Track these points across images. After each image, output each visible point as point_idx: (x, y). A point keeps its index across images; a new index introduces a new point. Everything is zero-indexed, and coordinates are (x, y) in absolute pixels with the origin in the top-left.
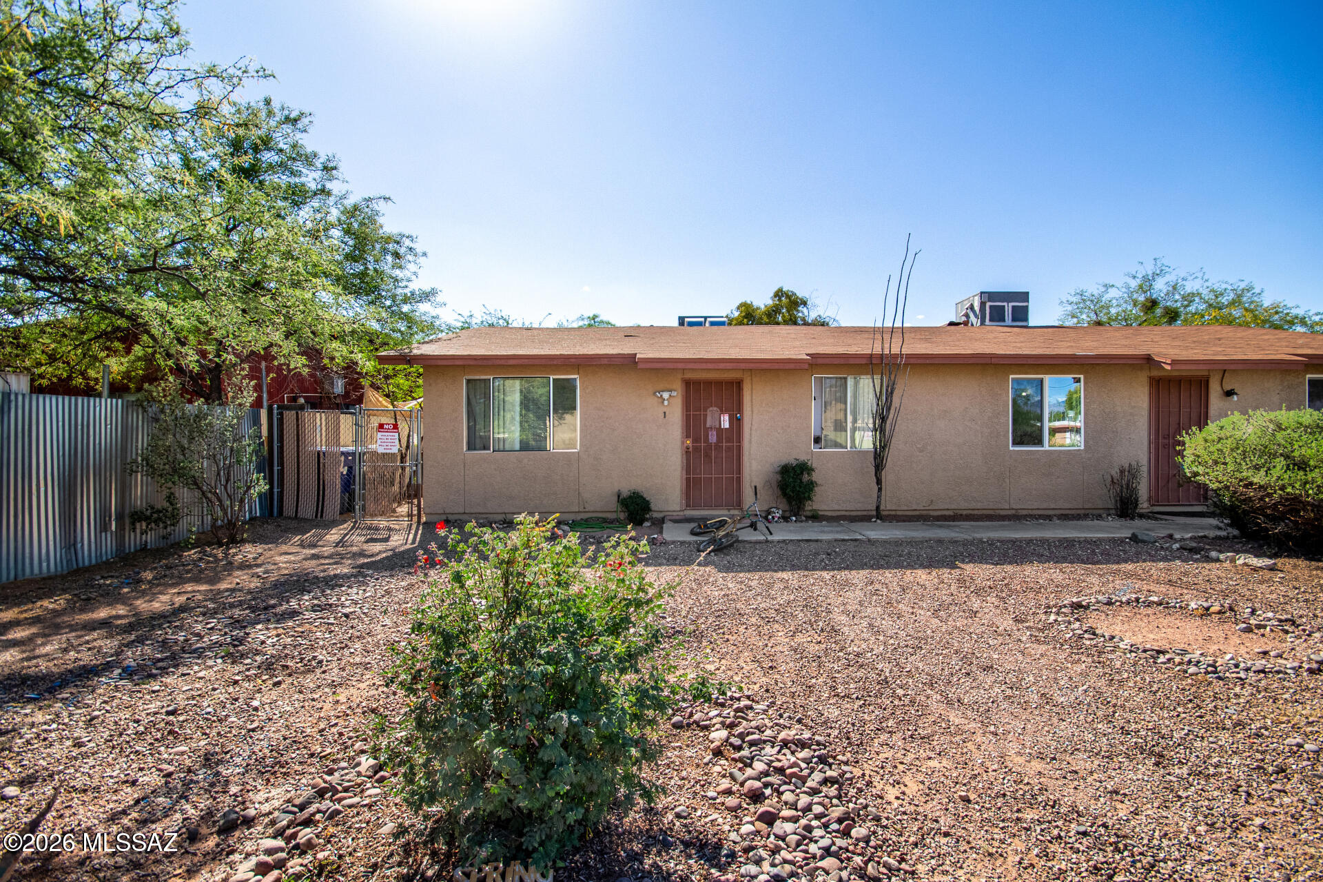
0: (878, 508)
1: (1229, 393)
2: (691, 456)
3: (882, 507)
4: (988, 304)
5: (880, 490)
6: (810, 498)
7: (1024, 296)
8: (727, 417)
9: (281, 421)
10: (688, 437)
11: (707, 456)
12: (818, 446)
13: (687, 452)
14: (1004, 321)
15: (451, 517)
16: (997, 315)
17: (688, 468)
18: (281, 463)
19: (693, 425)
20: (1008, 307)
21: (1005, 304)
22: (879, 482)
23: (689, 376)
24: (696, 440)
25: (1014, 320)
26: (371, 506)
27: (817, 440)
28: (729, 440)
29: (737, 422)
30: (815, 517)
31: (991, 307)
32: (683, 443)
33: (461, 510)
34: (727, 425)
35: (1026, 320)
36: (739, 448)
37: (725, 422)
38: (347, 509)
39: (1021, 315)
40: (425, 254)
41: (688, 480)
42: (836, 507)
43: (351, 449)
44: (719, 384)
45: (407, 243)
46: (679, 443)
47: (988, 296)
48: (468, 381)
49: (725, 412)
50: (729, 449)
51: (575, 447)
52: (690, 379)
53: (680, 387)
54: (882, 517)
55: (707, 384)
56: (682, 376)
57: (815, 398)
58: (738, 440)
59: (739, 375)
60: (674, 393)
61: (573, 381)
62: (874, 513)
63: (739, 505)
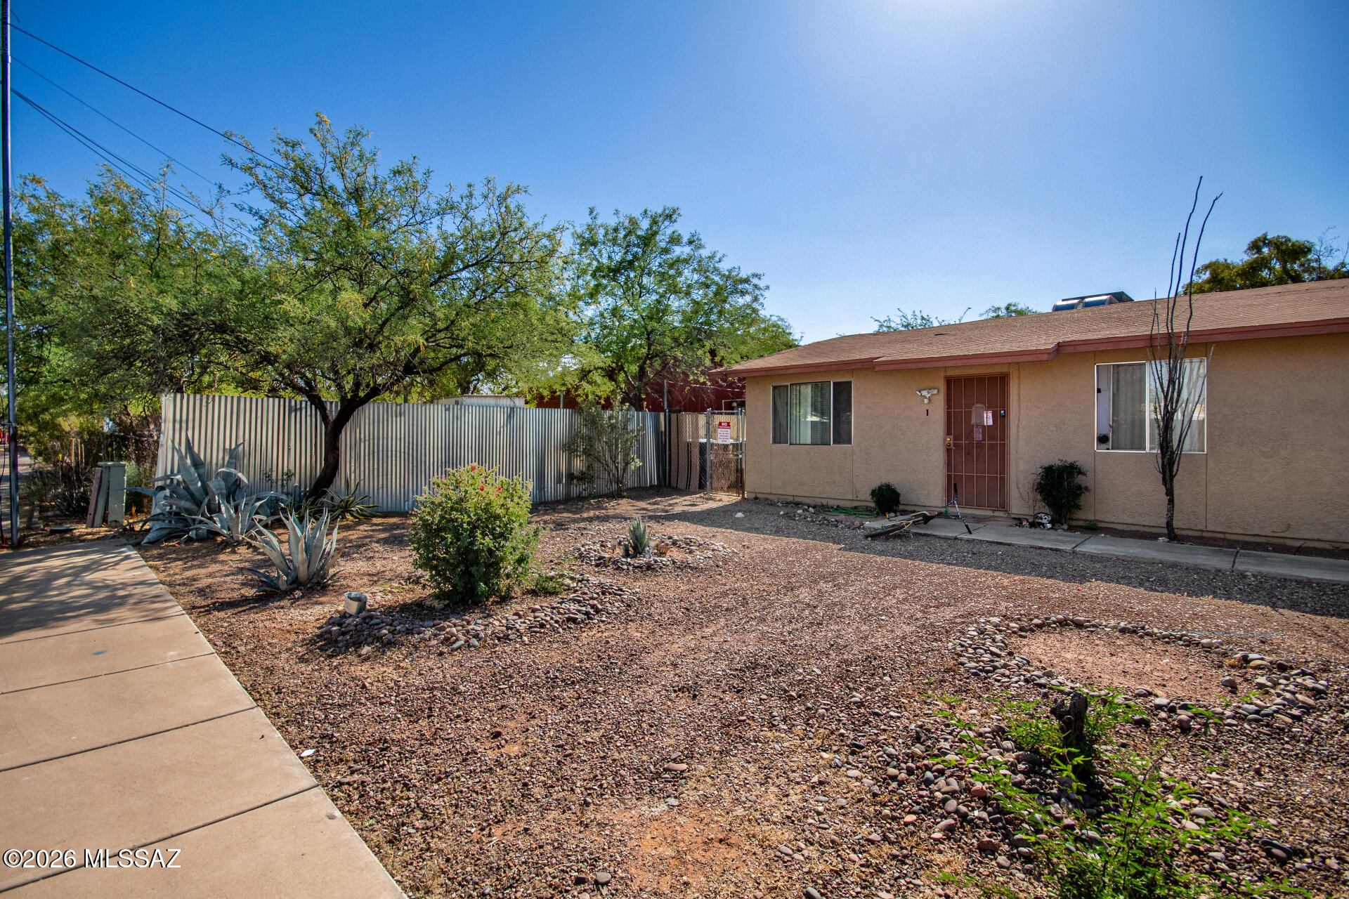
0: (1169, 525)
2: (952, 453)
3: (1176, 524)
5: (1171, 502)
6: (1078, 507)
8: (990, 415)
9: (670, 420)
10: (948, 433)
11: (969, 453)
12: (1105, 446)
13: (948, 449)
15: (759, 496)
17: (949, 465)
18: (670, 450)
19: (955, 422)
22: (1170, 492)
23: (951, 373)
24: (957, 438)
26: (715, 484)
27: (1103, 439)
28: (992, 438)
29: (1001, 419)
30: (1092, 529)
32: (945, 440)
33: (769, 491)
34: (990, 422)
36: (1003, 447)
37: (988, 419)
38: (702, 487)
40: (768, 287)
41: (949, 477)
42: (1129, 521)
43: (704, 440)
44: (980, 379)
45: (755, 281)
46: (941, 441)
48: (775, 388)
49: (988, 408)
50: (992, 447)
51: (850, 443)
52: (951, 377)
53: (942, 385)
54: (1173, 536)
55: (969, 380)
56: (943, 374)
57: (1099, 391)
58: (1003, 438)
59: (1004, 369)
60: (935, 392)
61: (850, 383)
62: (1165, 531)
63: (1003, 506)
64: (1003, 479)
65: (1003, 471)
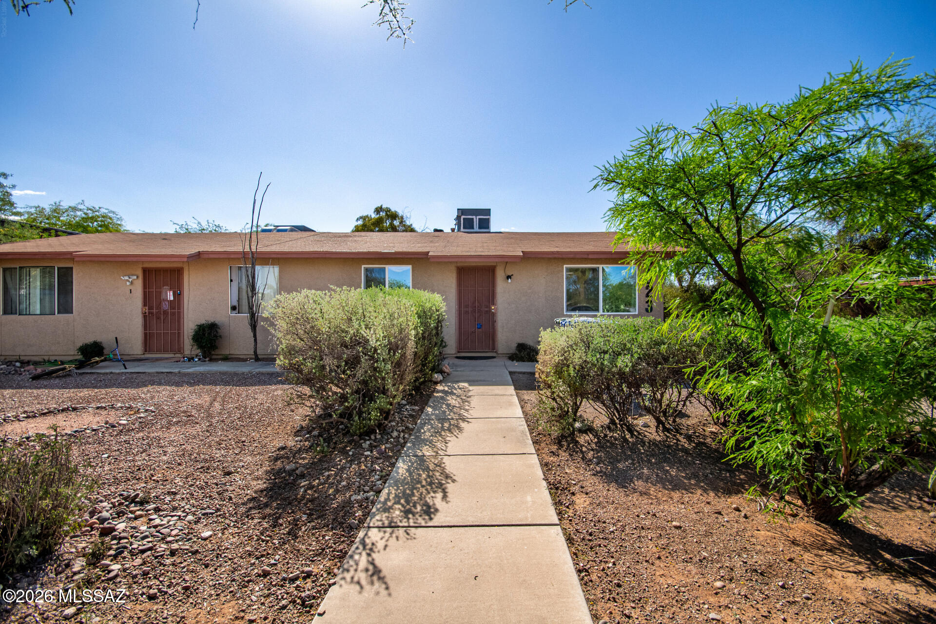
0: (255, 352)
1: (509, 277)
2: (147, 318)
3: (259, 352)
4: (463, 217)
5: (256, 340)
7: (487, 212)
8: (171, 293)
10: (145, 305)
11: (158, 318)
12: (235, 312)
13: (145, 316)
14: (473, 228)
16: (469, 224)
17: (146, 326)
19: (149, 298)
20: (476, 219)
21: (474, 217)
22: (255, 336)
23: (146, 265)
24: (150, 308)
25: (480, 228)
27: (233, 308)
28: (173, 308)
29: (178, 296)
30: (226, 359)
31: (464, 219)
32: (142, 309)
34: (172, 298)
35: (488, 227)
36: (179, 313)
37: (170, 296)
39: (485, 224)
41: (145, 334)
44: (165, 271)
46: (140, 310)
47: (462, 212)
48: (5, 269)
49: (170, 289)
50: (173, 314)
51: (72, 313)
52: (146, 268)
53: (140, 273)
54: (257, 359)
55: (157, 271)
56: (141, 266)
57: (231, 281)
58: (179, 308)
59: (179, 265)
60: (135, 277)
61: (72, 268)
62: (254, 357)
63: (180, 350)
64: (179, 333)
65: (179, 329)
